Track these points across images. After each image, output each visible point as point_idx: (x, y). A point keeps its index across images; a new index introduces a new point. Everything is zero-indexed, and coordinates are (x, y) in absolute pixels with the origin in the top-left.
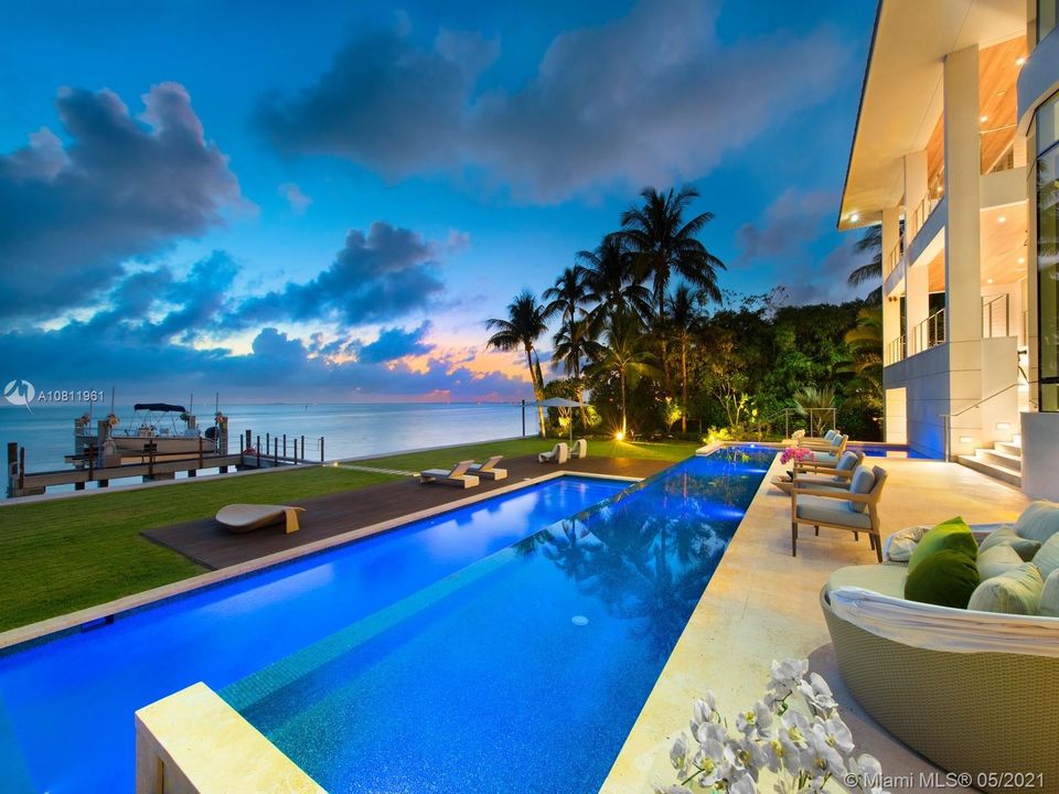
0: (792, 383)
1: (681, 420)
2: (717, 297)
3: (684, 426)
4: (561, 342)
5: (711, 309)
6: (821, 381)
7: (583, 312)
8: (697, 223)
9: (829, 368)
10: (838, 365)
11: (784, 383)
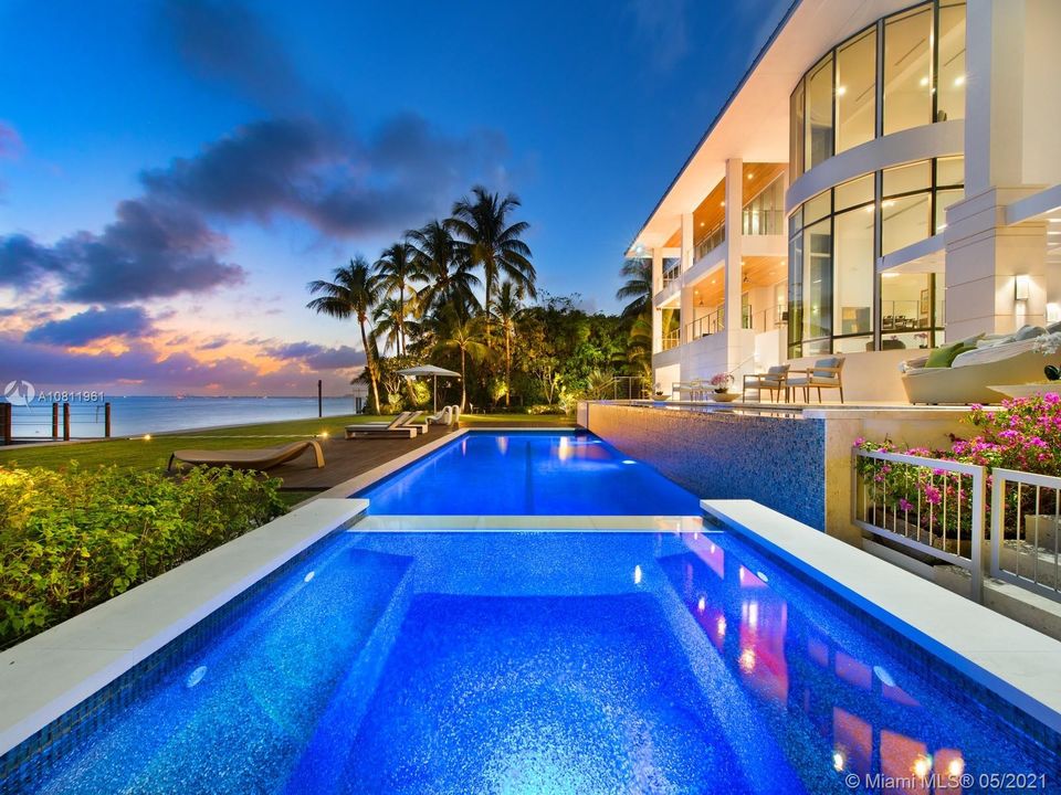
0: (585, 368)
1: (505, 396)
2: (533, 294)
3: (508, 401)
4: (382, 319)
5: (527, 302)
6: (603, 366)
7: (412, 290)
8: (516, 228)
9: (609, 357)
10: (614, 355)
11: (579, 368)
